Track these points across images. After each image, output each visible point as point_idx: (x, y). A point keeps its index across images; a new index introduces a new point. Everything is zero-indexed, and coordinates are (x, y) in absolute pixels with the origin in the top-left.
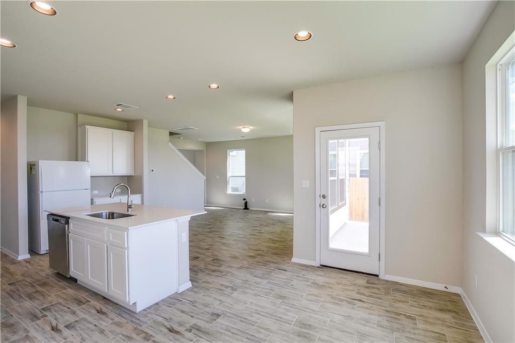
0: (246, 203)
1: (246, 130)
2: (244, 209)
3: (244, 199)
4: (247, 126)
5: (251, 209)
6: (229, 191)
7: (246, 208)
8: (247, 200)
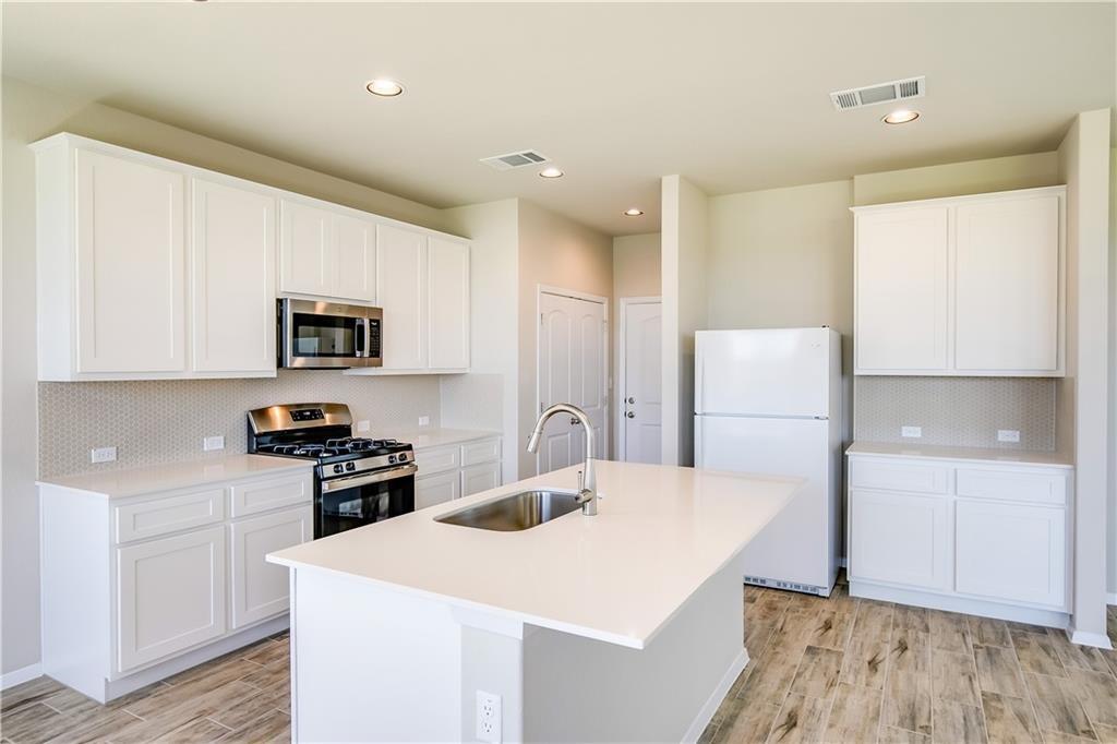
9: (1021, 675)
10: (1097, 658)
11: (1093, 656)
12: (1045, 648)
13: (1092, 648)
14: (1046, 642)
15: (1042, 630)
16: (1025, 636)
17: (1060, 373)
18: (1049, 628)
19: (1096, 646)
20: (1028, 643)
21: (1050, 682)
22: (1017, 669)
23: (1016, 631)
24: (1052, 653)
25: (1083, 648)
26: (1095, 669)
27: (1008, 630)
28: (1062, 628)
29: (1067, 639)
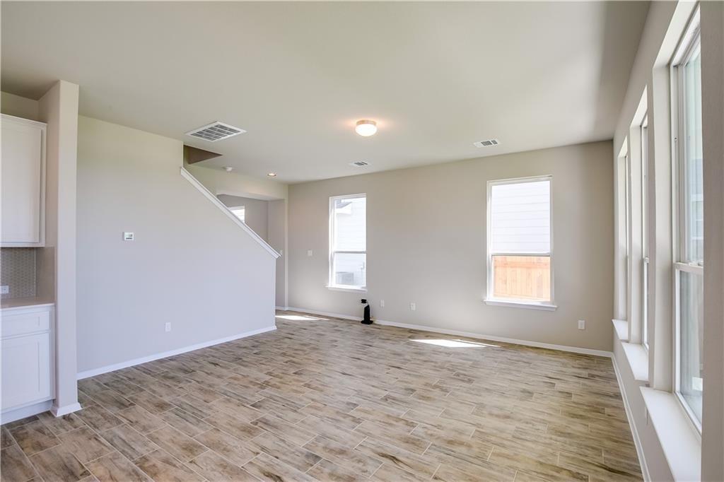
0: (367, 310)
1: (366, 131)
2: (363, 322)
3: (364, 301)
4: (371, 119)
5: (377, 322)
6: (333, 283)
7: (367, 320)
8: (369, 303)
9: (28, 461)
10: (75, 419)
11: (72, 419)
12: (40, 430)
13: (70, 414)
14: (39, 425)
15: (34, 419)
16: (23, 428)
17: (42, 245)
18: (38, 415)
19: (72, 412)
20: (26, 433)
21: (50, 453)
22: (24, 458)
23: (15, 428)
24: (46, 431)
25: (64, 417)
26: (75, 427)
27: (8, 431)
28: (47, 410)
29: (53, 416)
